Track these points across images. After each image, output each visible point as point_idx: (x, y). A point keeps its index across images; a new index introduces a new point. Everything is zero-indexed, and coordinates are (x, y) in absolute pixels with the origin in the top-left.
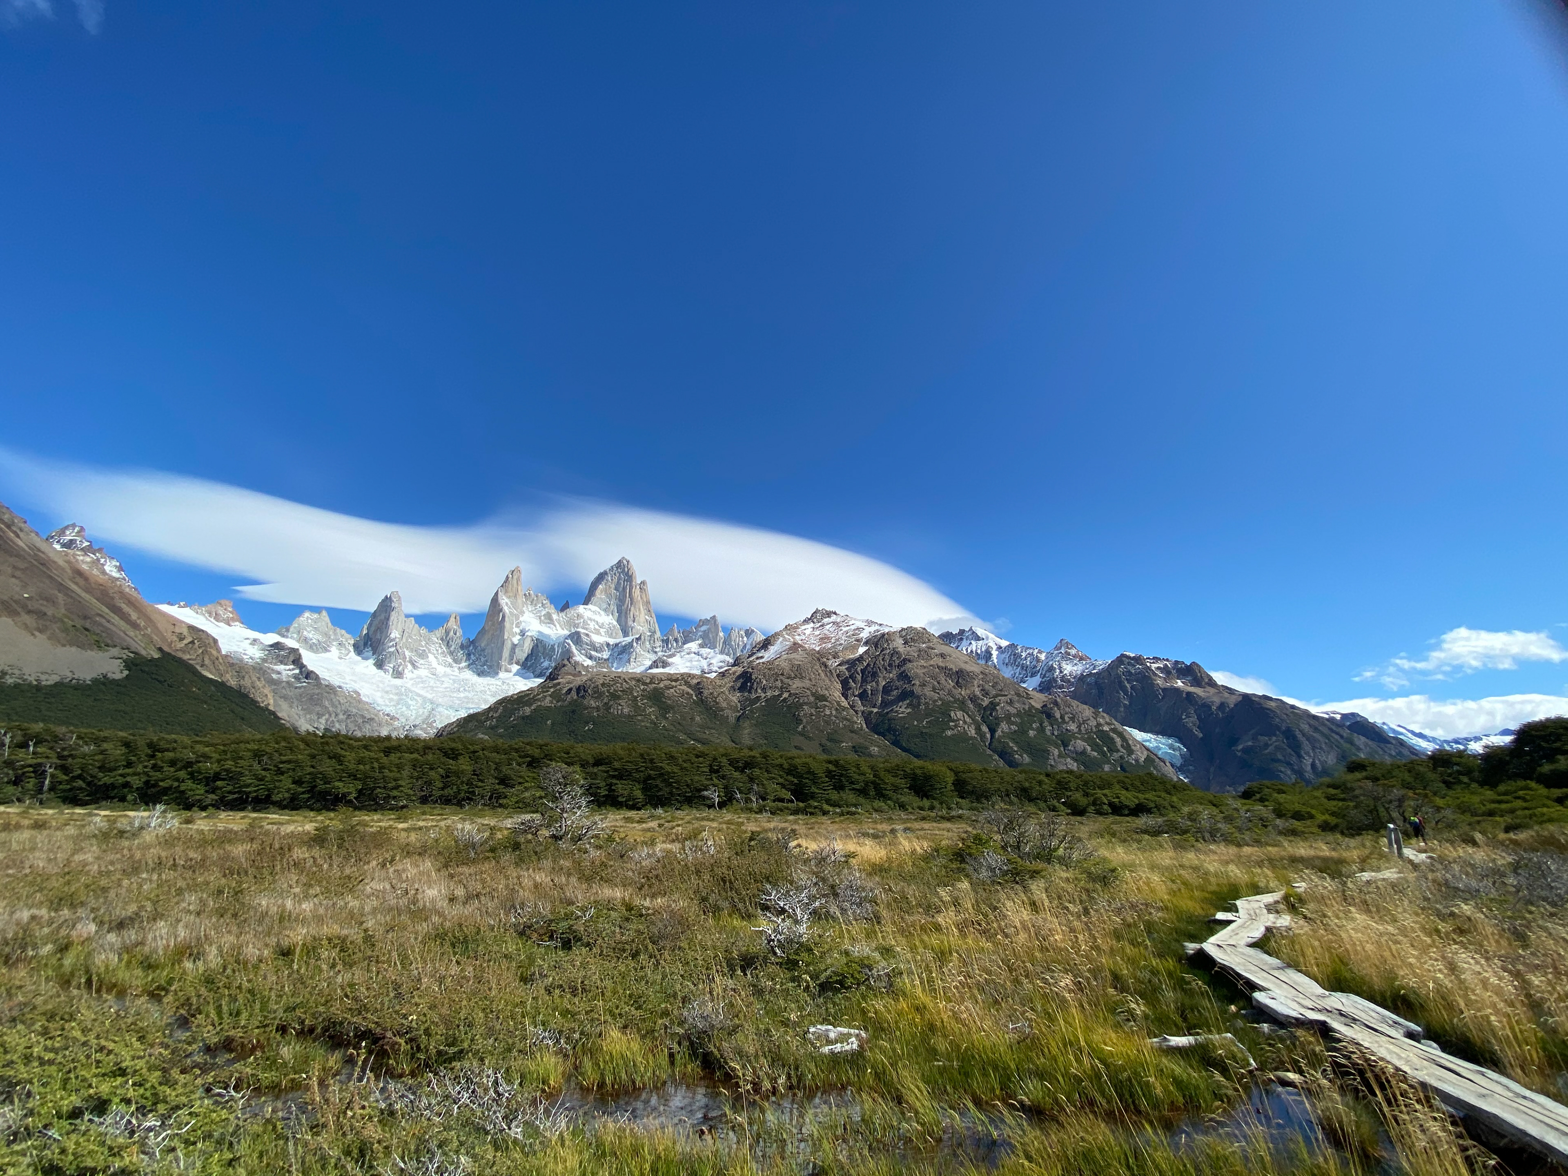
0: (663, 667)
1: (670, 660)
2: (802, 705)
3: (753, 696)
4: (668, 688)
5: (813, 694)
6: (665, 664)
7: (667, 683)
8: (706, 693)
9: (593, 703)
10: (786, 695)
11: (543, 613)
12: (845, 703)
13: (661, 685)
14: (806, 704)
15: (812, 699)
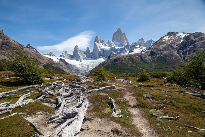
1: (133, 50)
3: (154, 56)
5: (169, 54)
8: (142, 57)
9: (118, 62)
10: (162, 55)
11: (104, 44)
12: (178, 55)
14: (167, 57)
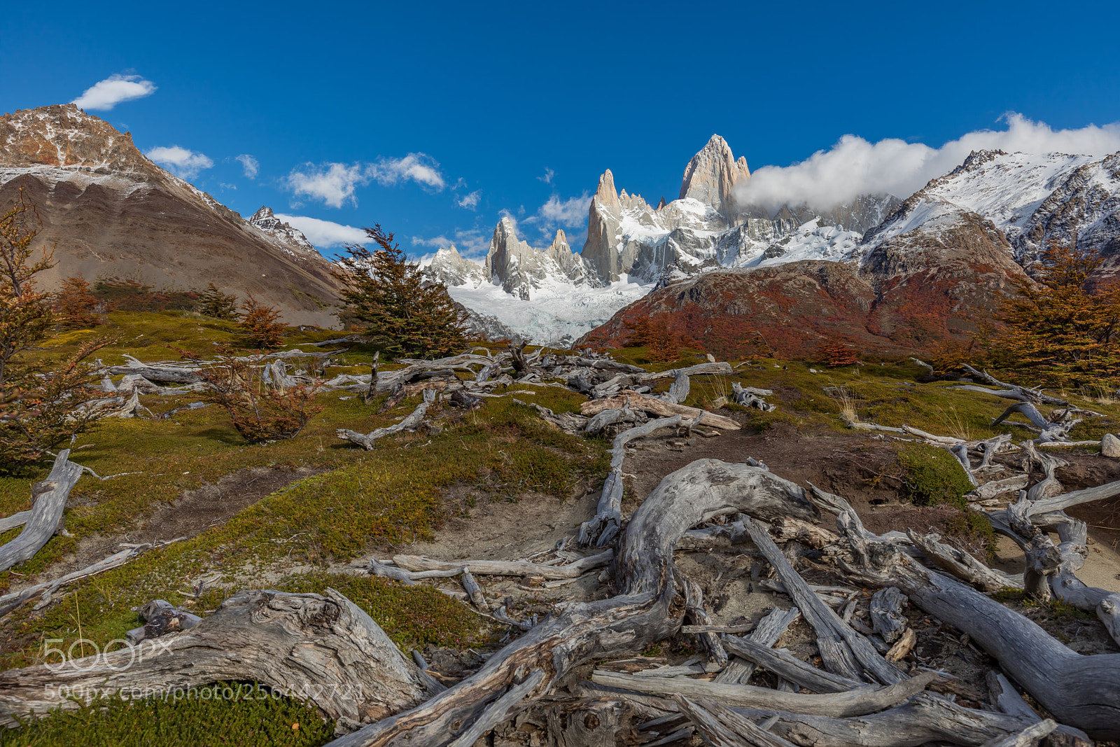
0: (778, 255)
1: (785, 247)
2: (956, 281)
3: (891, 277)
4: (787, 280)
5: (972, 265)
6: (780, 252)
7: (784, 274)
8: (831, 280)
9: (708, 306)
10: (933, 271)
11: (641, 215)
13: (778, 278)
14: (963, 278)
15: (970, 271)
